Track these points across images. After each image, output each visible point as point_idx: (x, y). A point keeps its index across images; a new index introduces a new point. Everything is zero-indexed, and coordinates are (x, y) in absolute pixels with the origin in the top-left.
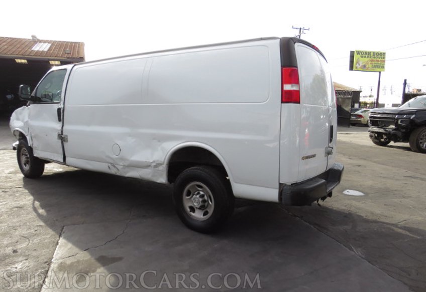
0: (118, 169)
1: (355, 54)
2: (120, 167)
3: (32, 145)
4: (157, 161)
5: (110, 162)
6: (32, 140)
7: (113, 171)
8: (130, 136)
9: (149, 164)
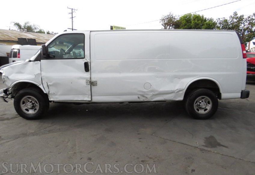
0: (147, 98)
1: (113, 28)
2: (148, 96)
3: (49, 92)
4: (180, 89)
5: (141, 94)
6: (49, 88)
7: (142, 99)
8: (157, 77)
9: (173, 91)
